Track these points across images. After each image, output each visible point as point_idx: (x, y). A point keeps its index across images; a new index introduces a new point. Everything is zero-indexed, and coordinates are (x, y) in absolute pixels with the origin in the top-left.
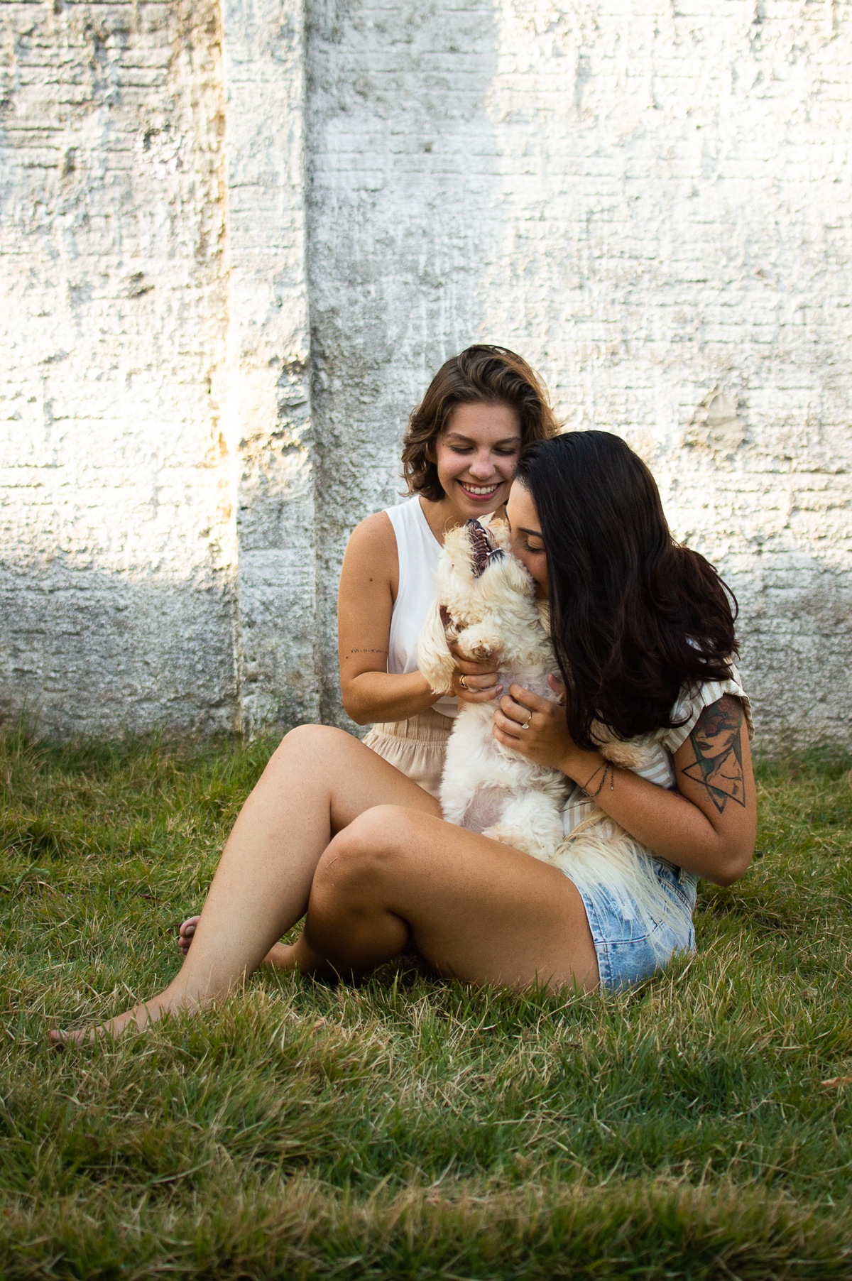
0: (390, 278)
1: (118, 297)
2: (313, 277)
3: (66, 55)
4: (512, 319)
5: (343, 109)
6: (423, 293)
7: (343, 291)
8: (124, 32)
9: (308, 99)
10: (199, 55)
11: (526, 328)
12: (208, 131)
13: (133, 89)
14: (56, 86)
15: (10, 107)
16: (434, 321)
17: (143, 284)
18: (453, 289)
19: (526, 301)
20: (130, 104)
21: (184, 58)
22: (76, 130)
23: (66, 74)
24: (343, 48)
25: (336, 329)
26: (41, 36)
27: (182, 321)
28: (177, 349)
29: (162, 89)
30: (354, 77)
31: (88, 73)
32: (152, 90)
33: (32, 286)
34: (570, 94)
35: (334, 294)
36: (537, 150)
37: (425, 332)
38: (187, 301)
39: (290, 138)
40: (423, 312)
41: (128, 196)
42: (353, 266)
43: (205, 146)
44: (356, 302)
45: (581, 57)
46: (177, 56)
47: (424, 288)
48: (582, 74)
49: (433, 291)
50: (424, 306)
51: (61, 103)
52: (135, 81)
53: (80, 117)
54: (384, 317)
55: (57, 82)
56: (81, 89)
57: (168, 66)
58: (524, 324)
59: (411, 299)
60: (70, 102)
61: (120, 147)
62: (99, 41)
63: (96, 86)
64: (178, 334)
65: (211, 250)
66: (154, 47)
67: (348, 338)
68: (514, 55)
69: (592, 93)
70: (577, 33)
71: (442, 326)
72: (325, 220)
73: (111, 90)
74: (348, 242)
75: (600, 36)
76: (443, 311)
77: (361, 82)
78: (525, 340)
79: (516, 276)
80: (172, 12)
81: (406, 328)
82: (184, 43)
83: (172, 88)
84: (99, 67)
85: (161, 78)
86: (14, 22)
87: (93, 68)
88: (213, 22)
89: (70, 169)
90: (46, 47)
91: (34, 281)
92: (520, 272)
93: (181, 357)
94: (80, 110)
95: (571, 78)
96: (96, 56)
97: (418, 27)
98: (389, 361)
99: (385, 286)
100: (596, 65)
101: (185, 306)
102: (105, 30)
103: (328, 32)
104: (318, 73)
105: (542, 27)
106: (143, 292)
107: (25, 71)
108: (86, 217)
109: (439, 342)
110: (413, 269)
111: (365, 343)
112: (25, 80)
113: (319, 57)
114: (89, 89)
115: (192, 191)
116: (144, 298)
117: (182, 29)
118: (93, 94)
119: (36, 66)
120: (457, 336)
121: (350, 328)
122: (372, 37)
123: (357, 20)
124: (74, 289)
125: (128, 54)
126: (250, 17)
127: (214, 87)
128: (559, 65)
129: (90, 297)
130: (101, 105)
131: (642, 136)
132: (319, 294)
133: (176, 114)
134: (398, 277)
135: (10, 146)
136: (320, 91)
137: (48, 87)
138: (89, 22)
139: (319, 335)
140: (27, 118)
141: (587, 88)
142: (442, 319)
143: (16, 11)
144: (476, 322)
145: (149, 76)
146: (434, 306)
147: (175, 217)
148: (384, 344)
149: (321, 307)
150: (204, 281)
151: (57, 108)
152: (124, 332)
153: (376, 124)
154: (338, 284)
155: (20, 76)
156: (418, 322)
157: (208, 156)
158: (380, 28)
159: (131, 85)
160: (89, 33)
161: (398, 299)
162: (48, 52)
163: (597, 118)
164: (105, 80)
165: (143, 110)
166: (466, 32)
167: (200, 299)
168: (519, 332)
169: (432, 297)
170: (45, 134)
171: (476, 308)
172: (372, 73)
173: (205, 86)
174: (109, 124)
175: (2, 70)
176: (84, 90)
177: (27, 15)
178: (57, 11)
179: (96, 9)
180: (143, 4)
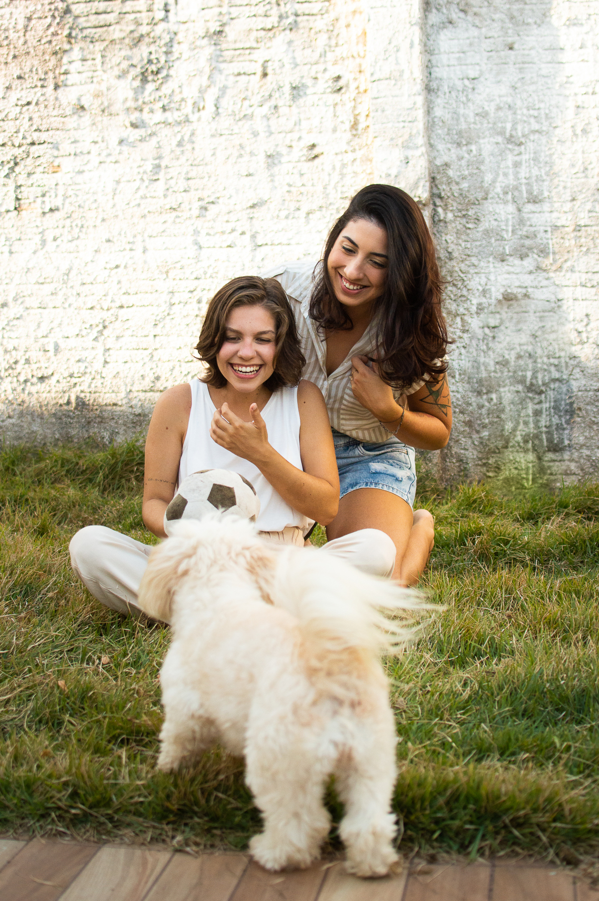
0: (486, 140)
1: (299, 161)
2: (432, 142)
4: (573, 166)
5: (450, 23)
6: (509, 149)
7: (453, 151)
9: (426, 17)
11: (584, 172)
12: (358, 43)
13: (306, 18)
14: (254, 18)
15: (224, 35)
16: (518, 169)
17: (316, 151)
18: (531, 146)
19: (583, 152)
20: (304, 28)
22: (268, 48)
23: (261, 10)
25: (449, 178)
27: (343, 175)
28: (340, 195)
29: (325, 16)
31: (275, 7)
32: (319, 17)
33: (241, 156)
35: (446, 153)
36: (589, 44)
37: (511, 177)
38: (345, 162)
39: (412, 46)
40: (510, 163)
42: (460, 133)
43: (355, 55)
44: (462, 158)
47: (510, 146)
49: (516, 148)
50: (510, 159)
51: (257, 30)
52: (307, 12)
53: (270, 38)
54: (482, 168)
55: (255, 16)
56: (270, 19)
58: (582, 169)
59: (501, 155)
60: (264, 29)
63: (281, 17)
64: (340, 185)
65: (361, 126)
67: (457, 183)
71: (523, 172)
72: (439, 101)
73: (291, 19)
74: (456, 116)
76: (524, 162)
77: (463, 3)
78: (583, 180)
79: (575, 135)
81: (498, 175)
83: (332, 16)
84: (282, 4)
85: (325, 9)
87: (279, 5)
89: (265, 75)
91: (243, 152)
92: (579, 132)
93: (342, 201)
94: (271, 34)
98: (486, 199)
99: (482, 146)
101: (344, 166)
106: (316, 157)
107: (233, 10)
108: (276, 107)
109: (521, 184)
110: (502, 133)
111: (469, 187)
112: (233, 16)
114: (277, 19)
116: (317, 161)
118: (279, 22)
119: (240, 6)
120: (534, 179)
121: (459, 176)
124: (269, 156)
127: (361, 13)
129: (280, 162)
130: (284, 30)
132: (436, 154)
133: (335, 33)
134: (492, 139)
135: (225, 61)
136: (434, 11)
137: (249, 19)
139: (437, 182)
140: (235, 42)
142: (523, 167)
144: (547, 169)
145: (315, 8)
146: (517, 158)
147: (336, 104)
148: (482, 187)
149: (438, 162)
150: (357, 148)
151: (254, 34)
152: (303, 185)
153: (474, 32)
154: (449, 146)
155: (230, 14)
156: (506, 170)
157: (358, 60)
159: (304, 15)
161: (492, 155)
164: (286, 13)
165: (313, 31)
167: (355, 160)
168: (578, 175)
169: (516, 152)
170: (248, 52)
171: (547, 159)
173: (354, 12)
174: (290, 43)
175: (217, 10)
176: (273, 20)
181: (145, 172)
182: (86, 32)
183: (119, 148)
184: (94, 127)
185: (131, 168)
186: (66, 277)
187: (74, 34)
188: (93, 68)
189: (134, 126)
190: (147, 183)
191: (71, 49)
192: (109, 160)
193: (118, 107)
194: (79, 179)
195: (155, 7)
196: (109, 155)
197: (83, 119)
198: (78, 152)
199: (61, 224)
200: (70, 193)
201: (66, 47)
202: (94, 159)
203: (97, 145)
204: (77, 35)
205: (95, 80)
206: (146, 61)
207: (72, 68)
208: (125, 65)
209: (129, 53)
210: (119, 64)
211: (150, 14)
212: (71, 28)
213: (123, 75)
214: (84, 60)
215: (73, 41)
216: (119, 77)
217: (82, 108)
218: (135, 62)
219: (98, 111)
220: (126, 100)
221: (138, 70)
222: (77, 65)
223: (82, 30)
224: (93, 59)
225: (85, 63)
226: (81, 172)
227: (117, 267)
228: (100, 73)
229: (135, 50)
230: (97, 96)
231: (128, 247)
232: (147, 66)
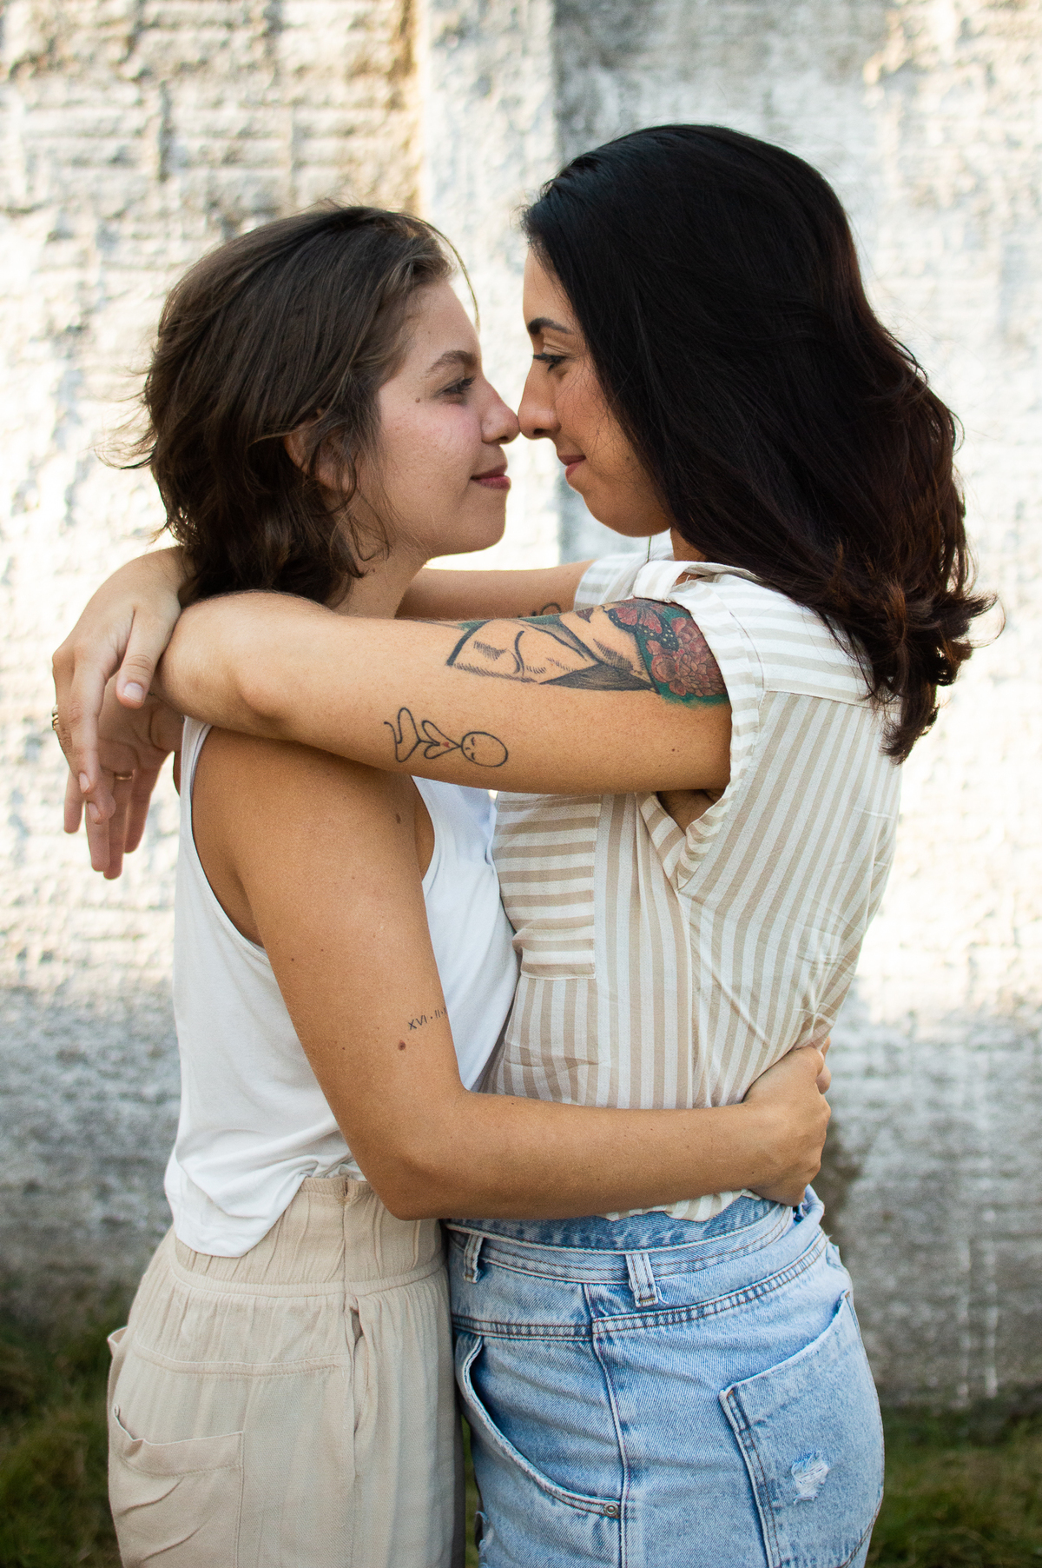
26: (139, 219)
34: (991, 308)
45: (1010, 248)
86: (95, 197)
90: (147, 238)
95: (990, 283)
128: (975, 262)
138: (214, 197)
160: (216, 216)
162: (150, 247)
177: (117, 185)
178: (163, 177)
179: (227, 175)
180: (299, 165)
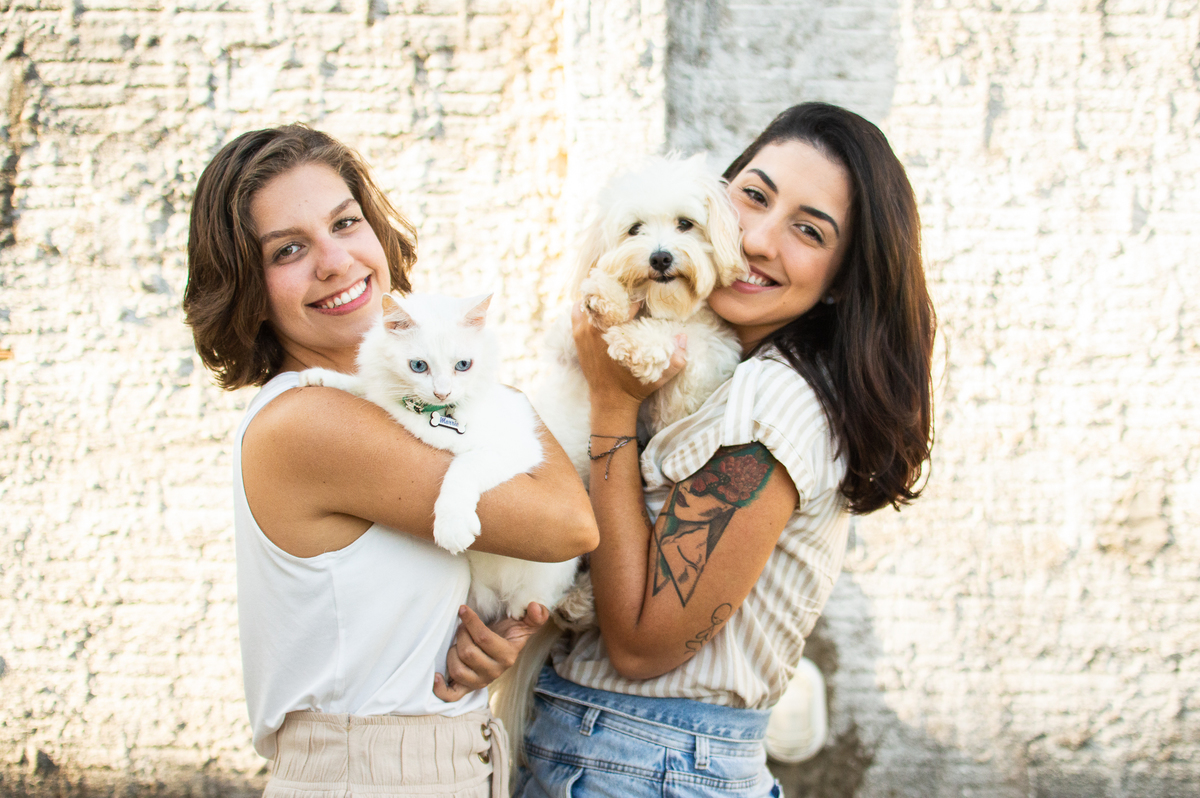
3: (379, 77)
5: (708, 145)
8: (448, 50)
9: (668, 135)
10: (538, 79)
12: (548, 172)
13: (458, 120)
14: (370, 114)
20: (455, 137)
21: (520, 81)
22: (392, 168)
23: (380, 99)
24: (710, 72)
26: (350, 53)
29: (494, 119)
30: (721, 108)
31: (406, 99)
32: (481, 120)
34: (978, 131)
36: (937, 198)
41: (453, 248)
43: (544, 191)
45: (993, 86)
46: (510, 80)
48: (995, 107)
51: (373, 136)
52: (461, 110)
53: (395, 153)
55: (369, 110)
56: (396, 118)
57: (501, 91)
60: (384, 134)
61: (443, 188)
62: (419, 60)
63: (416, 116)
66: (484, 69)
68: (913, 82)
69: (1004, 130)
70: (988, 57)
73: (432, 121)
75: (1016, 61)
77: (730, 115)
80: (507, 27)
82: (520, 65)
83: (504, 120)
84: (418, 91)
85: (493, 106)
86: (319, 36)
87: (411, 93)
88: (554, 41)
90: (357, 67)
94: (395, 144)
95: (979, 110)
96: (416, 81)
97: (800, 48)
100: (1011, 96)
102: (424, 48)
103: (691, 53)
104: (680, 102)
105: (947, 49)
107: (330, 96)
112: (330, 107)
113: (680, 82)
114: (407, 119)
115: (527, 245)
117: (519, 49)
118: (412, 125)
119: (344, 90)
122: (745, 58)
123: (726, 40)
125: (452, 77)
126: (601, 41)
127: (555, 119)
128: (966, 95)
130: (421, 138)
131: (1062, 183)
133: (509, 151)
136: (683, 124)
137: (359, 116)
138: (407, 38)
141: (998, 124)
143: (321, 23)
145: (477, 103)
147: (507, 274)
155: (324, 102)
157: (547, 202)
158: (755, 49)
159: (455, 113)
160: (408, 51)
162: (358, 74)
163: (1009, 161)
164: (425, 109)
165: (470, 145)
166: (857, 54)
172: (744, 103)
173: (544, 118)
174: (430, 162)
175: (302, 95)
176: (400, 120)
177: (335, 28)
178: (370, 23)
179: (417, 22)
180: (471, 16)
181: (166, 372)
182: (64, 116)
183: (119, 327)
184: (75, 286)
185: (141, 362)
186: (19, 547)
187: (42, 117)
188: (76, 181)
189: (148, 289)
190: (168, 390)
191: (37, 144)
192: (101, 345)
193: (118, 253)
194: (46, 374)
195: (191, 80)
196: (101, 337)
197: (55, 270)
198: (46, 327)
199: (12, 451)
200: (30, 398)
201: (28, 138)
202: (74, 342)
203: (80, 319)
204: (47, 120)
205: (78, 202)
206: (171, 176)
207: (38, 177)
208: (134, 180)
209: (141, 159)
210: (123, 178)
211: (182, 92)
212: (38, 107)
213: (130, 197)
214: (59, 164)
215: (40, 129)
216: (123, 201)
217: (55, 251)
218: (152, 175)
219: (84, 258)
220: (133, 243)
221: (158, 191)
222: (46, 173)
223: (57, 110)
224: (77, 165)
225: (60, 169)
226: (48, 364)
227: (113, 533)
228: (87, 189)
229: (153, 155)
230: (82, 231)
231: (133, 500)
232: (174, 185)
